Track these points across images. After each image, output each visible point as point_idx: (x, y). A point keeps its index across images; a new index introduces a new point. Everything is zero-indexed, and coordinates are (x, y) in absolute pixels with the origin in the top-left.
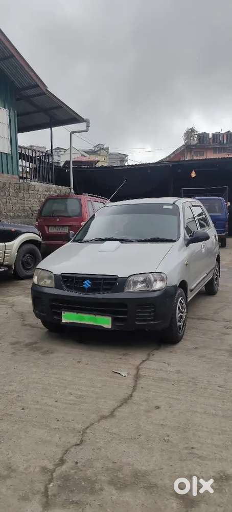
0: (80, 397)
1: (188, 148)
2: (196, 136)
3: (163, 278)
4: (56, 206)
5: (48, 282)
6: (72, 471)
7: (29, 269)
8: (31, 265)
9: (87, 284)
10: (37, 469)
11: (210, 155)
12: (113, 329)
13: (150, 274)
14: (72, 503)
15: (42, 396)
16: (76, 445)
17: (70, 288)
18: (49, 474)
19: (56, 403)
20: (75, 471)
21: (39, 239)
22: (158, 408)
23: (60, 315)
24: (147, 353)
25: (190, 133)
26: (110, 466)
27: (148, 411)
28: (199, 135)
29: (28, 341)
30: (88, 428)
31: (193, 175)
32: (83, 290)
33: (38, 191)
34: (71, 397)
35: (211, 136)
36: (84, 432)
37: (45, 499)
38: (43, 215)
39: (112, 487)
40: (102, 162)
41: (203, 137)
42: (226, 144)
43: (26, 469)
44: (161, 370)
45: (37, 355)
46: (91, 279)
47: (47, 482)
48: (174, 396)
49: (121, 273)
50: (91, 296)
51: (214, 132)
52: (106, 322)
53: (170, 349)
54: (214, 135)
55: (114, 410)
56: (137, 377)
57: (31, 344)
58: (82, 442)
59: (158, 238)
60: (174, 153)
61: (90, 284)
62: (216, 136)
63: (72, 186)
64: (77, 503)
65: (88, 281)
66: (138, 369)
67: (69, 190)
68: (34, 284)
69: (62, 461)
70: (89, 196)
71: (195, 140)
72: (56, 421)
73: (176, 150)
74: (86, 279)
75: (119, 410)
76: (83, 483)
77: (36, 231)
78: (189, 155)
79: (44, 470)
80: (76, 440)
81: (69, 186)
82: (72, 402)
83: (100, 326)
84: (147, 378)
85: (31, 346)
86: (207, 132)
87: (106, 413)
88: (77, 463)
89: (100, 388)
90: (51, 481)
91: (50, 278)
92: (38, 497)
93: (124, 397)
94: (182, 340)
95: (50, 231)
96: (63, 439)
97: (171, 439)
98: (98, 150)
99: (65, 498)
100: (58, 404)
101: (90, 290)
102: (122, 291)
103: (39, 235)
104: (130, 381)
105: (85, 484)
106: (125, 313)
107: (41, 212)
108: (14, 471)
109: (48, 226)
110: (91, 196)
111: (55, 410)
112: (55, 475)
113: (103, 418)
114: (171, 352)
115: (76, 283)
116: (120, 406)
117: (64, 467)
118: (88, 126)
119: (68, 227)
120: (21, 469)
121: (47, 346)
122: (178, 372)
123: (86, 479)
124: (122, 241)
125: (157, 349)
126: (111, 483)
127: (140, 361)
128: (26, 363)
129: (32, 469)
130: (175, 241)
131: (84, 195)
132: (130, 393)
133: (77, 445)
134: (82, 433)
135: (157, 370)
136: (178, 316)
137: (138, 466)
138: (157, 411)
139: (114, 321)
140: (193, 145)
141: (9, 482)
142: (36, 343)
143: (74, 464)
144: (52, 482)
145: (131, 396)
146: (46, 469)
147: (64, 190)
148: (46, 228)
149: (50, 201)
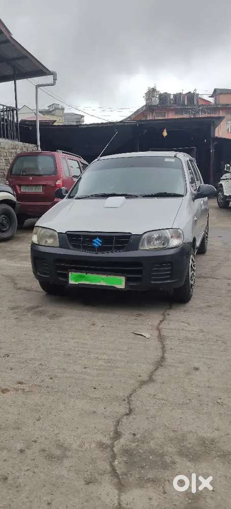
0: (109, 361)
1: (149, 108)
2: (158, 96)
3: (180, 234)
4: (27, 164)
5: (50, 241)
6: (134, 445)
7: (4, 232)
8: (6, 227)
9: (97, 242)
10: (93, 445)
11: (171, 116)
12: (127, 289)
13: (167, 230)
14: (148, 480)
15: (67, 363)
16: (125, 415)
17: (76, 247)
18: (109, 449)
19: (85, 370)
20: (137, 443)
21: (14, 199)
22: (197, 369)
23: (67, 276)
24: (162, 312)
25: (152, 92)
26: (172, 435)
27: (188, 374)
28: (161, 95)
29: (28, 305)
30: (131, 395)
31: (165, 134)
32: (92, 249)
33: (4, 148)
34: (100, 362)
35: (172, 97)
36: (129, 399)
37: (116, 480)
38: (13, 173)
39: (185, 459)
40: (59, 121)
41: (164, 97)
42: (187, 105)
43: (80, 446)
44: (183, 329)
45: (43, 319)
46: (100, 237)
47: (111, 460)
48: (209, 357)
49: (135, 230)
50: (100, 255)
51: (175, 93)
52: (119, 282)
53: (183, 307)
54: (175, 96)
55: (152, 373)
56: (161, 338)
57: (33, 308)
58: (131, 411)
59: (165, 193)
60: (135, 113)
61: (100, 242)
62: (178, 96)
63: (39, 143)
64: (153, 481)
65: (98, 239)
66: (158, 329)
67: (36, 147)
68: (34, 243)
69: (117, 435)
70: (63, 153)
71: (156, 101)
72: (93, 389)
73: (138, 111)
74: (95, 237)
75: (156, 373)
76: (151, 457)
77: (10, 189)
78: (151, 115)
79: (101, 445)
80: (123, 409)
81: (36, 143)
82: (102, 368)
83: (112, 286)
84: (172, 339)
85: (34, 310)
86: (169, 93)
87: (145, 377)
88: (134, 435)
89: (126, 351)
90: (114, 457)
91: (51, 236)
92: (107, 477)
93: (156, 360)
94: (192, 299)
95: (22, 191)
96: (109, 409)
97: (225, 402)
98: (53, 110)
99: (137, 476)
100: (88, 370)
101: (101, 249)
102: (137, 249)
103: (14, 195)
104: (156, 343)
105: (153, 457)
106: (140, 272)
107: (10, 170)
108: (66, 449)
109: (20, 186)
110: (66, 153)
111: (87, 377)
112: (115, 449)
113: (143, 383)
114: (185, 311)
115: (84, 242)
116: (156, 369)
117: (122, 441)
118: (55, 79)
119: (42, 187)
120: (74, 446)
121: (52, 309)
122: (202, 331)
123: (152, 452)
124: (127, 196)
125: (170, 308)
126: (181, 453)
127: (158, 322)
128: (36, 329)
129: (87, 445)
130: (182, 196)
131: (58, 152)
132: (160, 354)
133: (127, 414)
134: (127, 401)
135: (178, 329)
136: (190, 274)
137: (201, 434)
138: (197, 373)
139: (128, 280)
140: (155, 106)
141: (66, 462)
142: (38, 307)
143: (132, 436)
144: (115, 459)
145: (163, 358)
146: (104, 444)
147: (30, 147)
148: (18, 187)
149: (22, 158)
